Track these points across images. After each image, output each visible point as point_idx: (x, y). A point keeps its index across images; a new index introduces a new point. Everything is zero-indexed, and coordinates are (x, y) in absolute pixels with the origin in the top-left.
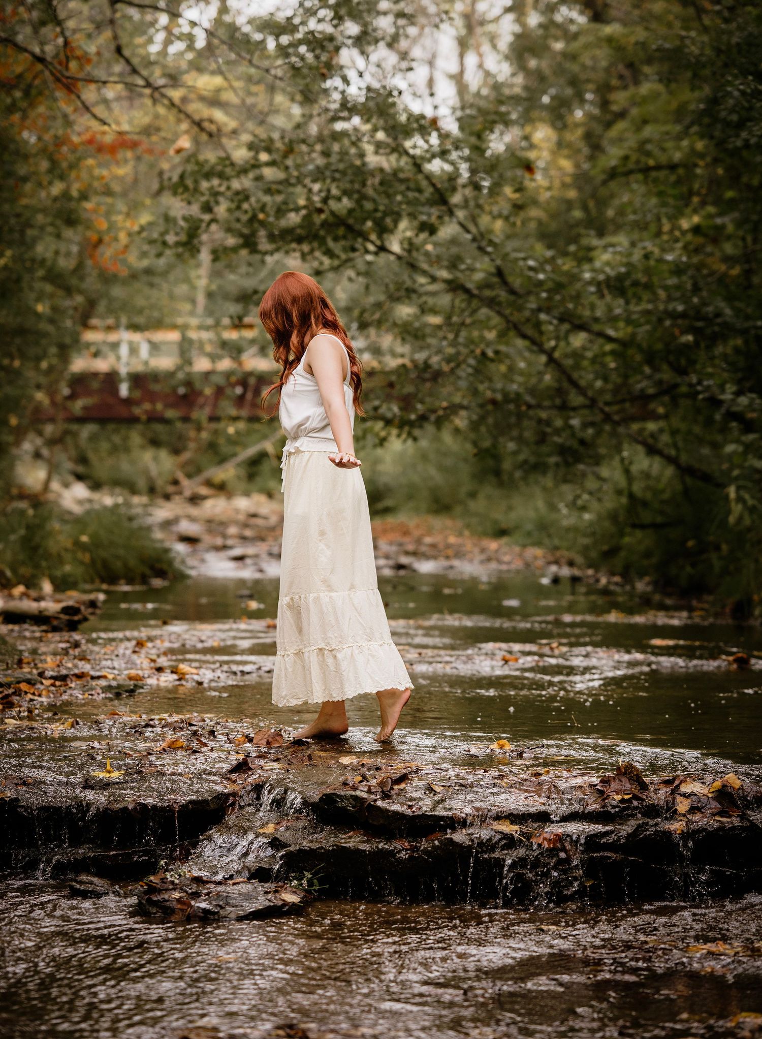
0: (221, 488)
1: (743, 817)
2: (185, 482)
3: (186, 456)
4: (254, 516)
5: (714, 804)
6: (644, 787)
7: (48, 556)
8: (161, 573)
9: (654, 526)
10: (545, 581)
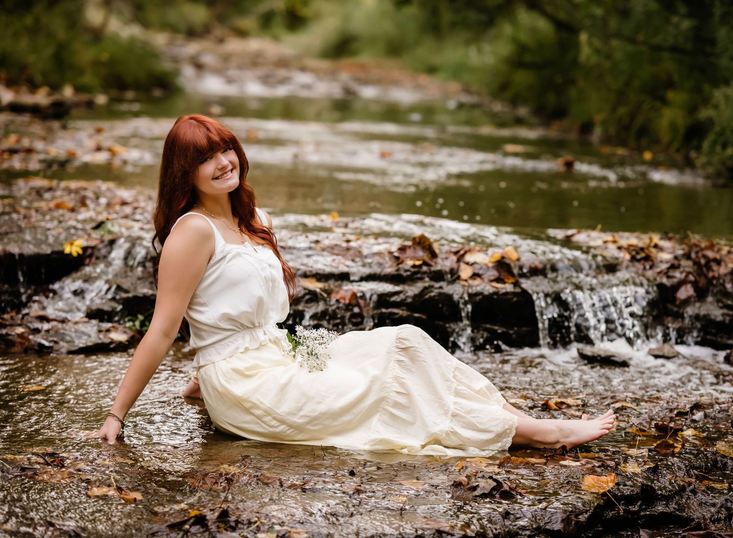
1: (516, 284)
5: (494, 274)
6: (434, 255)
7: (72, 68)
8: (163, 86)
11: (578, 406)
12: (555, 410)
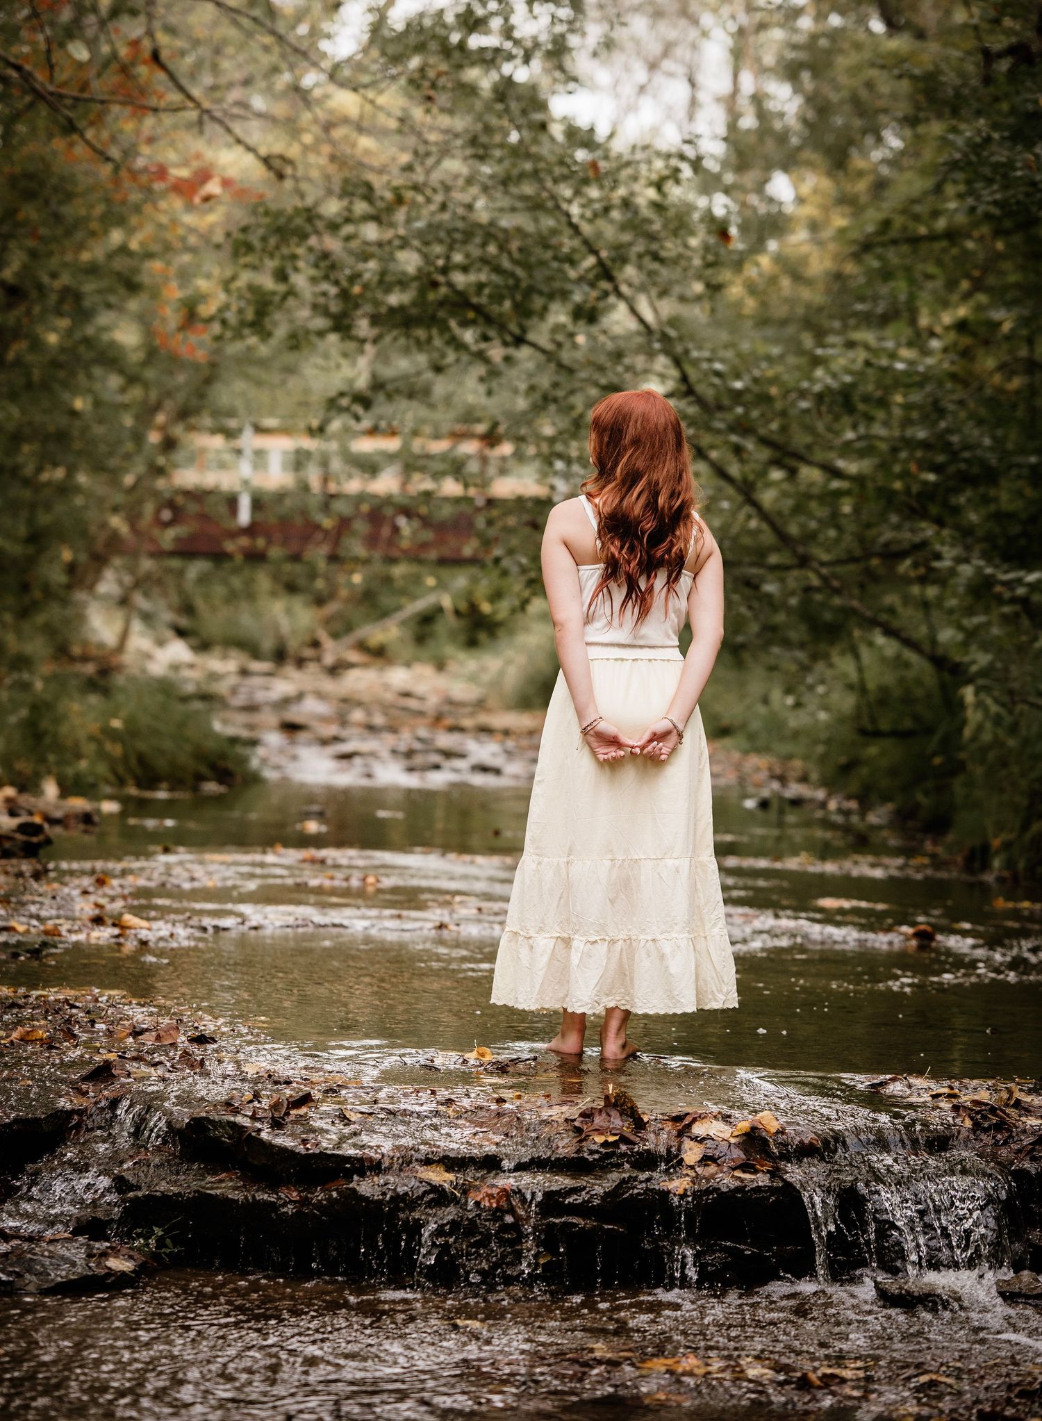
0: (379, 654)
1: (775, 1173)
2: (328, 644)
3: (332, 608)
4: (407, 695)
5: (738, 1154)
6: (640, 1125)
7: (58, 747)
8: (224, 775)
9: (899, 734)
10: (750, 804)
11: (858, 1379)
12: (819, 1388)
